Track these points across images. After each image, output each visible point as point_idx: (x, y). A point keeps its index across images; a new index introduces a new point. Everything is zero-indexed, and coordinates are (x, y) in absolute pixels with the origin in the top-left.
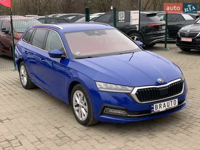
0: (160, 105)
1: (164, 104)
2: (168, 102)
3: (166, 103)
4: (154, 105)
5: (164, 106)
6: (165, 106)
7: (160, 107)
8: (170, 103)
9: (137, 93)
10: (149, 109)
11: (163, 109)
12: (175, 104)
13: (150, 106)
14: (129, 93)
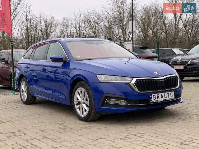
0: (158, 96)
1: (162, 95)
2: (165, 93)
3: (163, 94)
4: (153, 95)
5: (161, 97)
6: (163, 97)
7: (158, 98)
8: (167, 95)
9: (136, 83)
10: (147, 98)
11: (160, 100)
12: (172, 97)
13: (149, 96)
14: (128, 83)
